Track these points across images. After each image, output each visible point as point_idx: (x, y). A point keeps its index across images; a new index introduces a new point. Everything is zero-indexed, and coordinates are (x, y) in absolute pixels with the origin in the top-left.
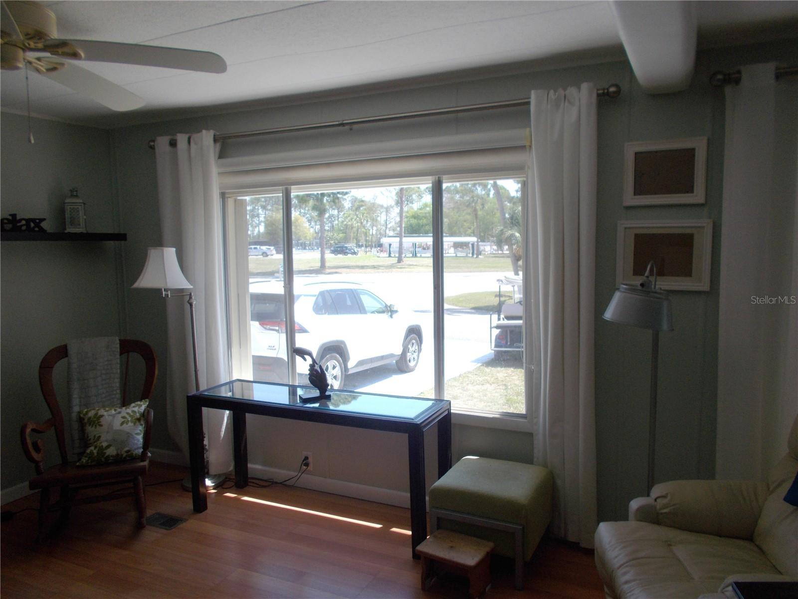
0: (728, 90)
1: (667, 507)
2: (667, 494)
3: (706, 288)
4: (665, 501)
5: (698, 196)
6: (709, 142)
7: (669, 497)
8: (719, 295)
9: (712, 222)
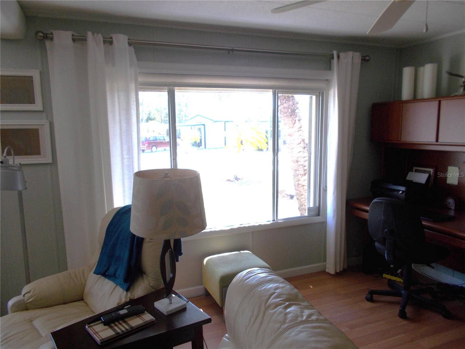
0: (48, 43)
1: (32, 298)
2: (31, 290)
3: (50, 161)
4: (29, 295)
5: (38, 106)
6: (41, 73)
7: (32, 292)
8: (57, 164)
9: (49, 122)
